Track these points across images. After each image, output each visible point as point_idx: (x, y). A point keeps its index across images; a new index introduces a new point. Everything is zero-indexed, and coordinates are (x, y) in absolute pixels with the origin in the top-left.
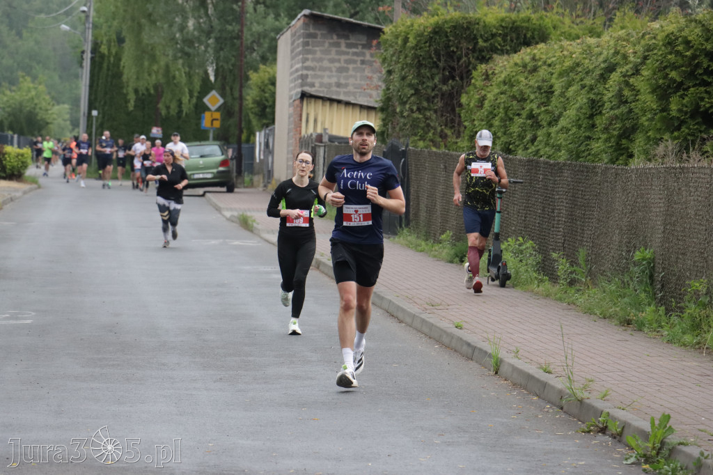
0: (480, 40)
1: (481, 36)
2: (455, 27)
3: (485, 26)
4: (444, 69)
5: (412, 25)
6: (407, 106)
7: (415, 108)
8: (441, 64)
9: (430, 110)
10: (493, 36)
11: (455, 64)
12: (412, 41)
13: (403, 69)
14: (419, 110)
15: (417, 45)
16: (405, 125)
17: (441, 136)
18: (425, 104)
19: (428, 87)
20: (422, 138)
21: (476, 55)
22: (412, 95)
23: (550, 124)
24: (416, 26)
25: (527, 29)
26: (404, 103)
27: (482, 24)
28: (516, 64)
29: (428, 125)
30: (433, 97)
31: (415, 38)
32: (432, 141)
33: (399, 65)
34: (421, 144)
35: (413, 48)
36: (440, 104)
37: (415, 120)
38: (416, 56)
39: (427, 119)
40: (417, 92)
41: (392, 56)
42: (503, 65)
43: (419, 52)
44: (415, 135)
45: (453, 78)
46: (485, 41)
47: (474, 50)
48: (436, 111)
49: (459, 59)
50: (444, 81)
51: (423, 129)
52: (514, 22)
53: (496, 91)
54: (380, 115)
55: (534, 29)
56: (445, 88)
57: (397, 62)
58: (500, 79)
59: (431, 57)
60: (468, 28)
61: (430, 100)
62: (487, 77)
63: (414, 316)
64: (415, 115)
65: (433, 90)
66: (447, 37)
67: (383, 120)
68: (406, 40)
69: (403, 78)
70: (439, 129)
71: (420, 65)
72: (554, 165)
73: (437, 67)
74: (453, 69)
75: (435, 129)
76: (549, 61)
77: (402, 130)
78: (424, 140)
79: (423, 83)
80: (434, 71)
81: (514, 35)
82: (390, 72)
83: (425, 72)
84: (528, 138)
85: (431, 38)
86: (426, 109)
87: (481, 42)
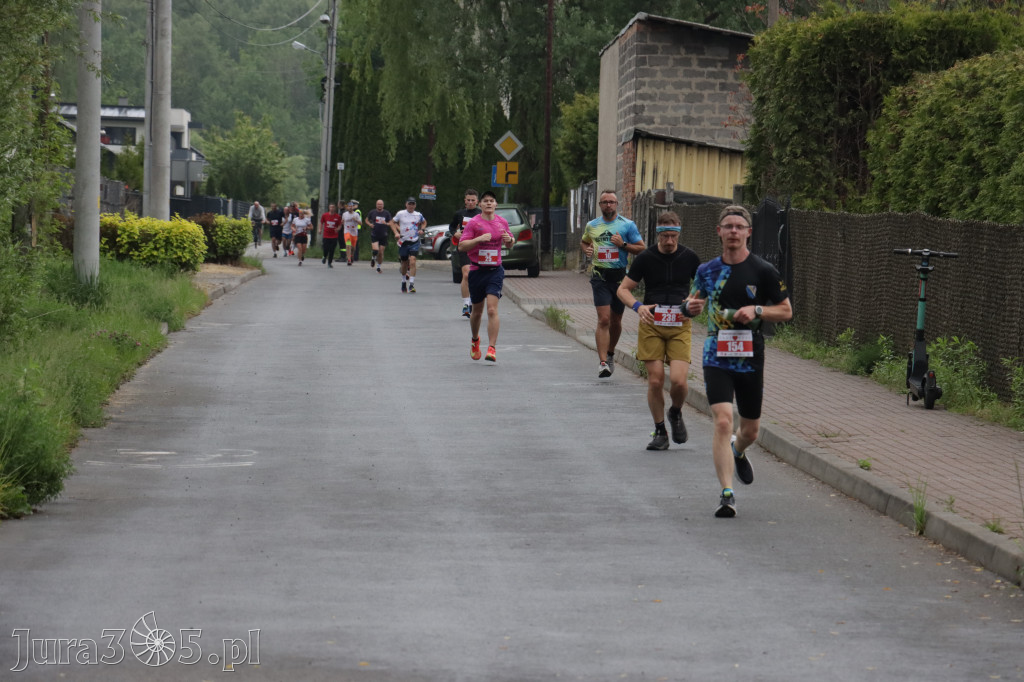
0: (894, 51)
1: (897, 46)
2: (857, 33)
3: (902, 31)
4: (841, 94)
5: (795, 31)
6: (788, 148)
7: (799, 151)
8: (837, 87)
9: (821, 154)
10: (914, 44)
11: (857, 87)
12: (794, 55)
13: (781, 95)
14: (805, 153)
15: (801, 60)
16: (784, 175)
17: (837, 192)
18: (814, 145)
19: (818, 120)
20: (810, 195)
21: (888, 73)
22: (795, 132)
23: (998, 171)
24: (800, 33)
25: (964, 33)
26: (785, 144)
27: (897, 27)
28: (948, 85)
29: (819, 176)
30: (826, 135)
31: (799, 50)
32: (824, 198)
33: (776, 90)
34: (809, 203)
35: (796, 64)
36: (836, 145)
37: (799, 168)
38: (800, 76)
39: (817, 166)
40: (802, 128)
41: (766, 76)
42: (929, 87)
43: (805, 71)
44: (800, 190)
45: (855, 107)
46: (902, 52)
47: (885, 66)
48: (829, 156)
49: (864, 79)
50: (842, 111)
51: (811, 181)
52: (945, 24)
53: (919, 124)
54: (748, 162)
55: (975, 34)
56: (843, 121)
57: (775, 86)
58: (923, 107)
59: (822, 77)
60: (876, 34)
61: (820, 139)
62: (905, 104)
63: (799, 452)
64: (799, 162)
65: (826, 125)
66: (846, 47)
67: (753, 169)
68: (786, 53)
69: (782, 109)
70: (835, 181)
71: (806, 89)
72: (1005, 230)
73: (832, 91)
74: (855, 93)
75: (829, 181)
76: (997, 80)
77: (781, 183)
78: (813, 198)
79: (811, 115)
80: (827, 97)
81: (944, 43)
82: (762, 100)
83: (814, 98)
84: (965, 192)
85: (823, 49)
86: (815, 152)
87: (896, 54)
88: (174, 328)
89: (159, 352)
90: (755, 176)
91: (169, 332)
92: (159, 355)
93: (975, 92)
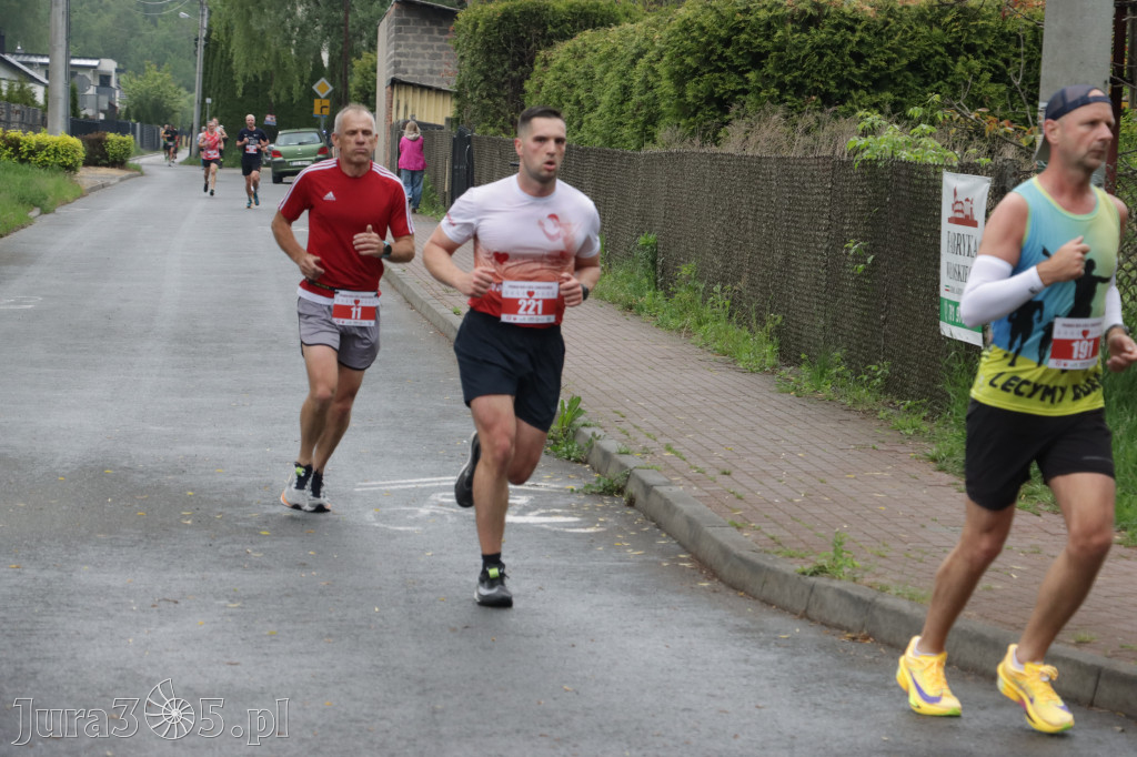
0: (549, 26)
1: (551, 22)
2: (524, 13)
3: (554, 12)
4: (514, 55)
5: (482, 11)
6: (477, 92)
7: (484, 94)
8: (511, 50)
9: (500, 96)
10: (563, 22)
11: (524, 50)
12: (480, 29)
13: (473, 55)
14: (489, 96)
15: (485, 31)
16: (475, 111)
17: (512, 123)
18: (495, 90)
19: (497, 73)
20: (493, 125)
21: (545, 41)
22: (482, 81)
23: (591, 110)
24: (485, 12)
25: (596, 15)
26: (475, 89)
27: (551, 10)
28: (569, 50)
29: (499, 112)
30: (504, 84)
31: (484, 24)
32: (502, 127)
33: (470, 51)
34: (491, 130)
35: (482, 34)
36: (510, 91)
37: (484, 106)
38: (485, 42)
39: (497, 105)
40: (487, 78)
41: (464, 41)
42: (560, 52)
43: (488, 38)
44: (486, 121)
45: (523, 64)
46: (555, 27)
47: (543, 36)
48: (506, 98)
49: (529, 45)
50: (514, 67)
51: (493, 115)
52: (583, 9)
53: (552, 77)
54: (455, 102)
55: (604, 16)
56: (514, 74)
57: (468, 48)
58: (556, 65)
59: (500, 43)
60: (537, 14)
61: (499, 86)
62: (546, 63)
63: (422, 303)
64: (485, 102)
65: (503, 76)
66: (516, 22)
67: (458, 106)
68: (476, 26)
69: (473, 64)
70: (509, 115)
71: (489, 51)
72: (583, 151)
73: (507, 52)
74: (523, 54)
75: (506, 116)
76: (595, 47)
77: (472, 116)
78: (494, 127)
79: (492, 69)
80: (504, 57)
81: (583, 21)
82: (462, 58)
83: (494, 57)
84: (575, 124)
85: (500, 24)
86: (495, 95)
87: (550, 29)
88: (44, 212)
89: (23, 227)
90: (459, 112)
91: (41, 214)
92: (23, 230)
93: (582, 57)
